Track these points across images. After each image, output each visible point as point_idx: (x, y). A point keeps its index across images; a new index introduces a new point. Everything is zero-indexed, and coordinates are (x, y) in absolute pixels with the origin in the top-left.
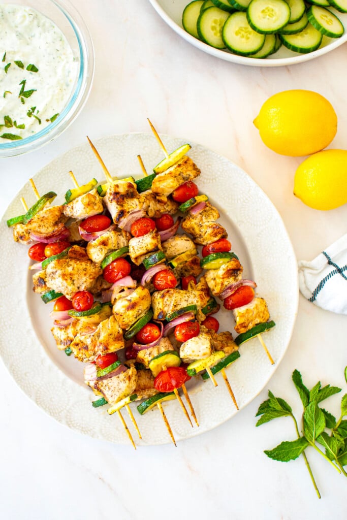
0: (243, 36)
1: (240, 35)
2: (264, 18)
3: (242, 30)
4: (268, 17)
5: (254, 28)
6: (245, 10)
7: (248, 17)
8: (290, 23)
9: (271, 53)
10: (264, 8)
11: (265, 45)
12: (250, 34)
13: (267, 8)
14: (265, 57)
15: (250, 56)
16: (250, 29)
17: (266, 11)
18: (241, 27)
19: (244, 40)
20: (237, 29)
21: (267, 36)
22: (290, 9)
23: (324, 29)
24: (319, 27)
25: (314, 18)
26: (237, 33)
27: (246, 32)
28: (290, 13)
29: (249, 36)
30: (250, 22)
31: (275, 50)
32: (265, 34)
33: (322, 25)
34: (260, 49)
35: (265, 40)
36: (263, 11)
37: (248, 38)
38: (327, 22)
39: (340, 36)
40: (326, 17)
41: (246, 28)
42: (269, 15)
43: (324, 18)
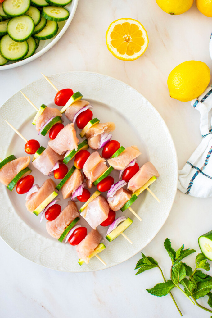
0: (14, 49)
1: (12, 49)
2: (19, 32)
3: (12, 46)
4: (21, 30)
5: (17, 41)
6: (6, 33)
7: (10, 37)
8: (36, 26)
9: (36, 49)
10: (16, 26)
11: (30, 46)
12: (17, 45)
13: (18, 25)
14: (34, 53)
15: (25, 57)
16: (16, 43)
17: (18, 27)
18: (10, 44)
19: (16, 51)
20: (8, 47)
21: (27, 41)
22: (31, 18)
23: (55, 18)
24: (52, 19)
25: (46, 15)
26: (10, 49)
27: (15, 46)
28: (33, 20)
29: (17, 47)
30: (12, 39)
31: (37, 45)
32: (26, 40)
33: (53, 17)
34: (28, 50)
35: (28, 44)
36: (17, 28)
37: (18, 48)
38: (56, 13)
39: (68, 18)
40: (55, 10)
41: (13, 43)
42: (22, 29)
43: (53, 11)
